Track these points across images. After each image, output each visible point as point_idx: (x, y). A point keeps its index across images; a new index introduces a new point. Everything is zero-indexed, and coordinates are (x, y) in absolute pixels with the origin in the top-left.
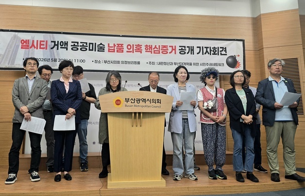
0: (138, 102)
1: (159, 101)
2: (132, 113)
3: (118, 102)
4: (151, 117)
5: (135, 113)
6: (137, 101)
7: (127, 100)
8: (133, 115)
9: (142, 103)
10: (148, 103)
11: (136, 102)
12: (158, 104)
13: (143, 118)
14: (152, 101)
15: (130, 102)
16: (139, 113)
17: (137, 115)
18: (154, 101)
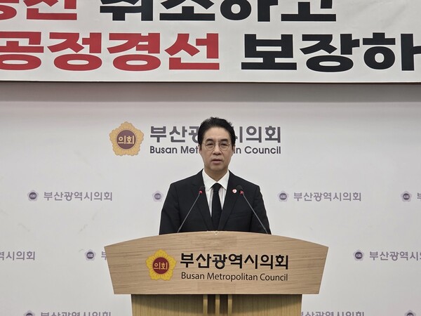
0: (220, 265)
1: (282, 261)
2: (201, 296)
3: (161, 265)
4: (258, 309)
5: (211, 298)
6: (216, 261)
7: (187, 260)
8: (206, 302)
9: (230, 268)
10: (248, 267)
11: (212, 264)
12: (280, 271)
13: (233, 311)
14: (260, 262)
15: (196, 263)
16: (224, 298)
17: (218, 302)
18: (267, 261)
